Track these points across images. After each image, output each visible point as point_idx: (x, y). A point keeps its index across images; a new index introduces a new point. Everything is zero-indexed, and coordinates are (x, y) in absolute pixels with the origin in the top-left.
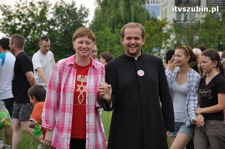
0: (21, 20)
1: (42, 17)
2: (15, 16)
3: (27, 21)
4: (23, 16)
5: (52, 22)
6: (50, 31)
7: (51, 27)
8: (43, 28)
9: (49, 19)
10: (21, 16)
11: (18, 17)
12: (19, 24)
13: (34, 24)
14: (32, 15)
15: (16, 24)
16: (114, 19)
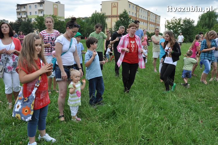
1: (179, 23)
2: (170, 23)
3: (174, 25)
4: (173, 23)
5: (182, 25)
6: (181, 28)
7: (182, 27)
8: (179, 27)
10: (172, 23)
12: (172, 26)
13: (176, 26)
14: (176, 23)
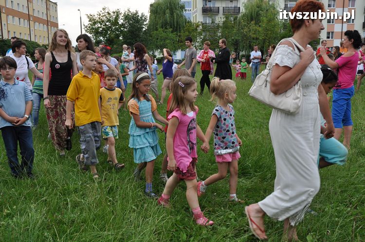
0: (101, 25)
1: (116, 22)
3: (105, 25)
4: (103, 21)
5: (123, 25)
6: (122, 32)
7: (122, 29)
8: (117, 30)
9: (120, 23)
11: (100, 22)
12: (101, 27)
13: (110, 27)
14: (109, 20)
15: (99, 27)
16: (163, 22)
